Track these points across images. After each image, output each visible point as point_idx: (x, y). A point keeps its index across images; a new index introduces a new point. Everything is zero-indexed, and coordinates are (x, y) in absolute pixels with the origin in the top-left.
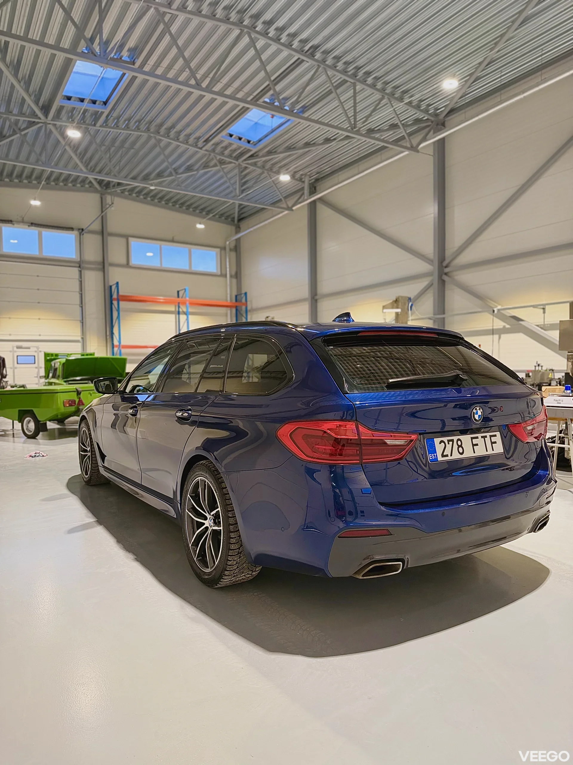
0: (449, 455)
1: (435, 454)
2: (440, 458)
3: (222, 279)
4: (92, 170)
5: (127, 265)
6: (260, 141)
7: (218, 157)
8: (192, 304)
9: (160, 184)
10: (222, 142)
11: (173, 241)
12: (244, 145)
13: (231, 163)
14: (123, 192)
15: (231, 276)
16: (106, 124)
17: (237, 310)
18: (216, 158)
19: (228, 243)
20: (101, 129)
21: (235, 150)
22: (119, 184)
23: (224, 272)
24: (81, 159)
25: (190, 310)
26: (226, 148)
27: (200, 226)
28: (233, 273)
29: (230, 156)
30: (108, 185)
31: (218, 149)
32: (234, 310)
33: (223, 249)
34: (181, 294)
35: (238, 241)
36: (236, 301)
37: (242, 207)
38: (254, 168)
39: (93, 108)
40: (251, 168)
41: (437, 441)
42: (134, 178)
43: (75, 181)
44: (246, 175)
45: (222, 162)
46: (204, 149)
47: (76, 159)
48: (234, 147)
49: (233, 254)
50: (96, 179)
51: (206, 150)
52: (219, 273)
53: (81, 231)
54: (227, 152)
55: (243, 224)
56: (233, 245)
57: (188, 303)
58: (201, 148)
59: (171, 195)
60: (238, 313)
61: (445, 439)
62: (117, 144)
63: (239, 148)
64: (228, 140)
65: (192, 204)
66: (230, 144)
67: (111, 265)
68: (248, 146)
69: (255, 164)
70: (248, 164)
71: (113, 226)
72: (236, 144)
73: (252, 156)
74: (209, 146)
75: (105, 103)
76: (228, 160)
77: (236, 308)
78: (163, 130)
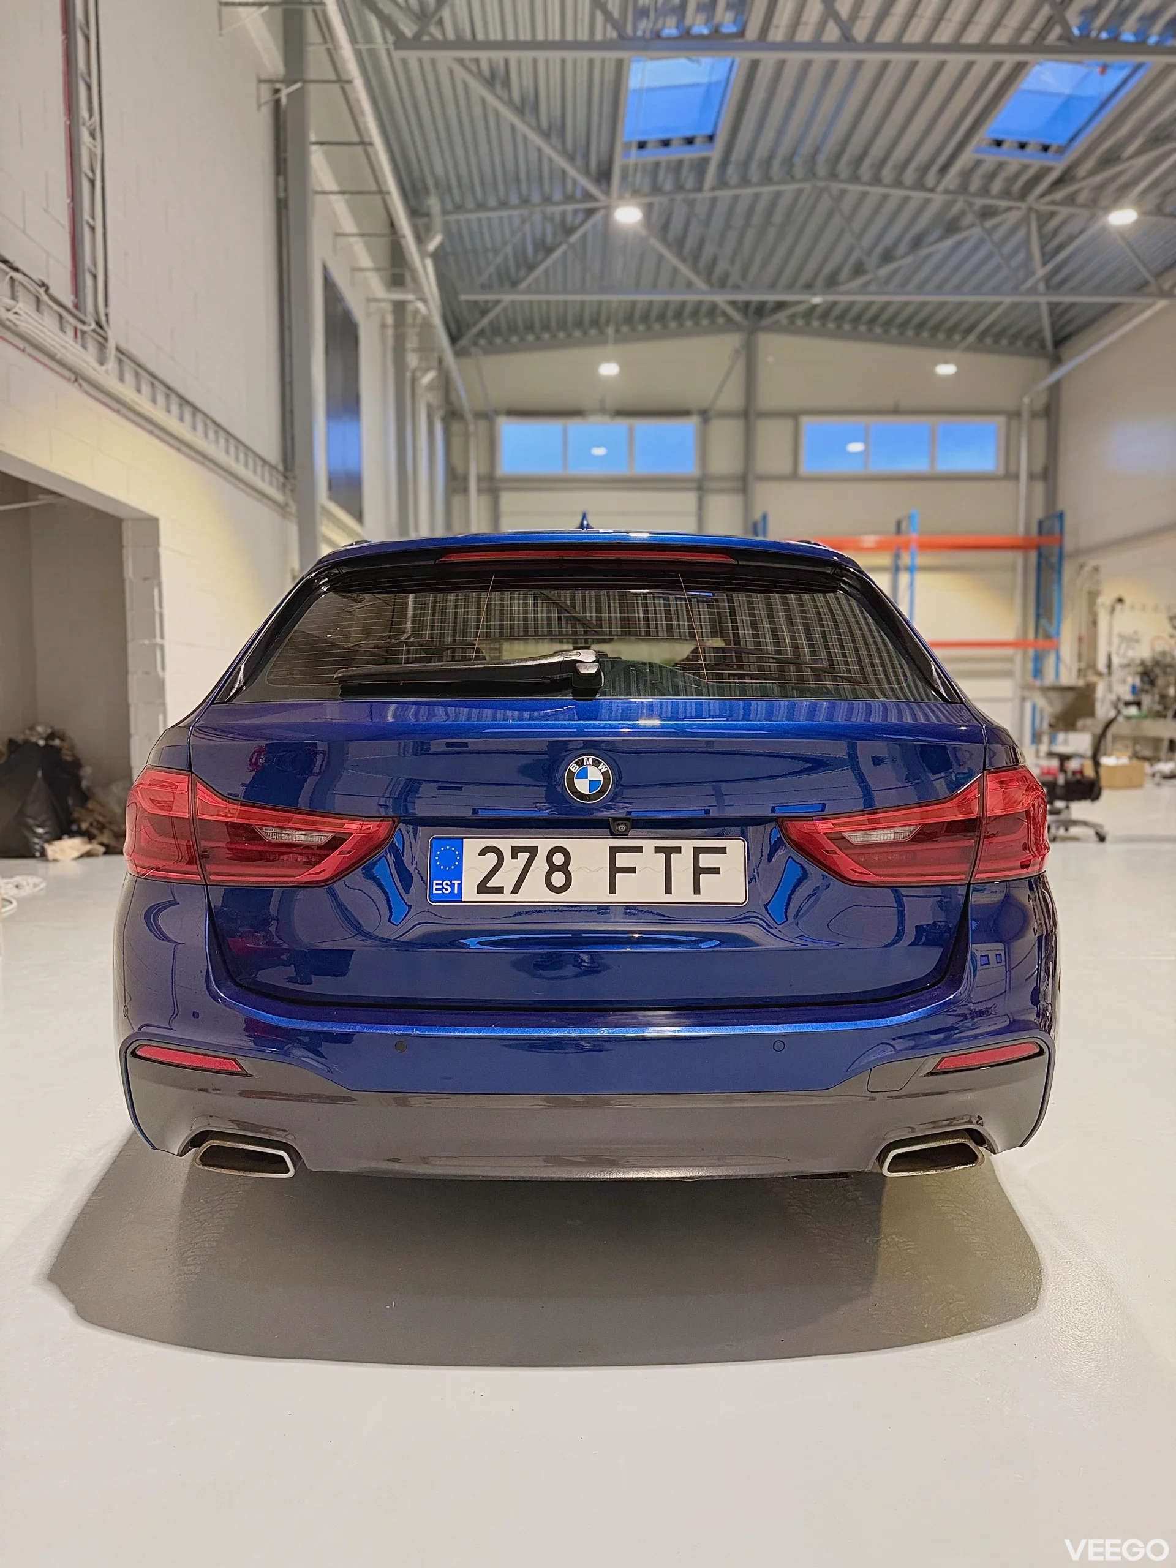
0: (508, 889)
1: (456, 882)
2: (469, 894)
3: (1008, 486)
4: (723, 284)
5: (794, 476)
6: (1072, 139)
7: (980, 202)
8: (926, 546)
9: (864, 288)
10: (978, 163)
11: (896, 411)
12: (1035, 161)
13: (1010, 209)
14: (792, 318)
15: (1031, 477)
16: (722, 183)
17: (1040, 555)
18: (970, 205)
19: (1026, 400)
20: (718, 193)
21: (1017, 175)
22: (780, 306)
23: (1012, 469)
24: (695, 268)
25: (921, 560)
26: (992, 176)
27: (946, 370)
28: (1038, 468)
29: (1006, 193)
30: (760, 311)
31: (975, 184)
32: (1033, 556)
33: (1014, 415)
34: (904, 525)
35: (1055, 390)
36: (1040, 532)
37: (1060, 309)
38: (1072, 210)
39: (689, 154)
40: (1064, 211)
41: (472, 846)
42: (809, 287)
43: (695, 314)
44: (1055, 233)
45: (987, 213)
46: (941, 188)
47: (686, 271)
48: (1012, 168)
49: (1040, 427)
50: (733, 303)
51: (946, 192)
52: (1001, 471)
53: (705, 415)
54: (997, 186)
55: (1066, 350)
56: (1040, 402)
57: (914, 546)
58: (932, 190)
59: (891, 310)
60: (1043, 564)
61: (505, 845)
62: (756, 220)
63: (1025, 167)
64: (991, 158)
65: (942, 322)
66: (1001, 165)
67: (761, 478)
68: (1046, 160)
69: (1070, 200)
70: (1053, 203)
71: (769, 397)
72: (1014, 161)
73: (1060, 182)
74: (951, 179)
75: (711, 138)
76: (1003, 204)
77: (1038, 548)
78: (843, 169)
